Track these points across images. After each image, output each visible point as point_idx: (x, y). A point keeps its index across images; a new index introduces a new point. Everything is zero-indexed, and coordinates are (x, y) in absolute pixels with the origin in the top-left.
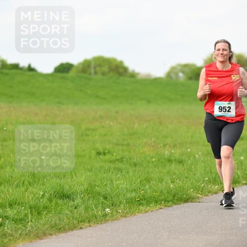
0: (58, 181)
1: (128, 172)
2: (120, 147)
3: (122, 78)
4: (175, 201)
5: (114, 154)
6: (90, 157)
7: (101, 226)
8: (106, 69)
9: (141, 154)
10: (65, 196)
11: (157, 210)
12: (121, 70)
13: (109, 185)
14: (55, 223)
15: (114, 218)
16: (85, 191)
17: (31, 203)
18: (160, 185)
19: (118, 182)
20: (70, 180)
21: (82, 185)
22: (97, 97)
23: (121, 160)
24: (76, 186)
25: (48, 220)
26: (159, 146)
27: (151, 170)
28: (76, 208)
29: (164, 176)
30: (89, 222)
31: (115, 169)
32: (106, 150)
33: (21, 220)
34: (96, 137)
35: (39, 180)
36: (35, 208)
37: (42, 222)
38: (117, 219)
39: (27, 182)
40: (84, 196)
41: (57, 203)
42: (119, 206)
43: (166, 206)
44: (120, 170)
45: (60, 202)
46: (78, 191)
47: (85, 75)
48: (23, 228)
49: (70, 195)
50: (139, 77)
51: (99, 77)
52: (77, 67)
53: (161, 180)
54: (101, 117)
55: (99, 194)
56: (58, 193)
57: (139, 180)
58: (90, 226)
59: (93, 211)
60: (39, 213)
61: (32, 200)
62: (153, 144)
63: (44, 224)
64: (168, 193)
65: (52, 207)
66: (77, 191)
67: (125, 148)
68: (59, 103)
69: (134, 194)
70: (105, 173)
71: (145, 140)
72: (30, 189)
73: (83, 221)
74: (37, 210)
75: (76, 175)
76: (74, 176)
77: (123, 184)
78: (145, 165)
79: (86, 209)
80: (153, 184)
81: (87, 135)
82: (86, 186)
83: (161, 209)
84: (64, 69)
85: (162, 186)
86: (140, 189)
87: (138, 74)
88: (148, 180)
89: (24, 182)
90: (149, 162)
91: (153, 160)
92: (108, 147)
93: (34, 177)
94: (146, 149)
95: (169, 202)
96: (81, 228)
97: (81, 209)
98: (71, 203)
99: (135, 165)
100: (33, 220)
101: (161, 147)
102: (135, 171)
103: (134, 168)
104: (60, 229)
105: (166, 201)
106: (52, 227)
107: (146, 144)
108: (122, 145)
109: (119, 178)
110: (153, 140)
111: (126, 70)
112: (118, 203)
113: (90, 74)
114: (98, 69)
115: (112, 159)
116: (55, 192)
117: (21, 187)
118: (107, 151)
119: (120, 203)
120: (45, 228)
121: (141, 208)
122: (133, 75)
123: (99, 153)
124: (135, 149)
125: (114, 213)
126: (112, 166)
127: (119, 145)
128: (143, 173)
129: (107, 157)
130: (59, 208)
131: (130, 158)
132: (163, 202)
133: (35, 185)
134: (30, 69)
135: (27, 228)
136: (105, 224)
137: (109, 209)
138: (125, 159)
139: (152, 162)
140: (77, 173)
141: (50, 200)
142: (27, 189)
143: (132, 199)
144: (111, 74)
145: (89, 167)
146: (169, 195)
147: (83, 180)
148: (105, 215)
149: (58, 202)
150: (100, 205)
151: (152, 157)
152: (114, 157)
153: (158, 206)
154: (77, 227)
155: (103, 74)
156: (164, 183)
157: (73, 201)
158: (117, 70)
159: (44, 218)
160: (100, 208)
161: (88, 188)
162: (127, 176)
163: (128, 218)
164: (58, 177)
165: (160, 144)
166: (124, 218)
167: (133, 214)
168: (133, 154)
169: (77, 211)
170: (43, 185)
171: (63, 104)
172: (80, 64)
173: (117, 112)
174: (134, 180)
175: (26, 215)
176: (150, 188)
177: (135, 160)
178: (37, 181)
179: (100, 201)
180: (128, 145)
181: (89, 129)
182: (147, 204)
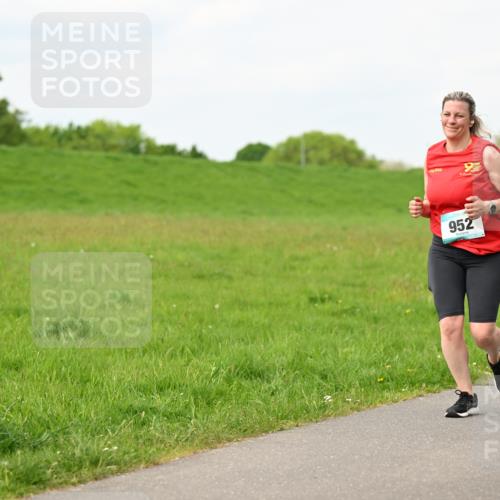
0: (242, 347)
1: (363, 333)
2: (350, 289)
3: (353, 170)
4: (445, 383)
5: (340, 301)
6: (298, 305)
7: (316, 425)
8: (325, 154)
9: (387, 300)
10: (254, 374)
11: (414, 398)
12: (353, 156)
13: (330, 356)
14: (238, 420)
15: (339, 413)
16: (289, 364)
17: (196, 385)
18: (419, 354)
19: (345, 350)
20: (262, 346)
21: (283, 354)
22: (310, 201)
23: (352, 312)
24: (274, 355)
25: (225, 415)
26: (417, 288)
27: (402, 328)
28: (273, 394)
29: (426, 339)
30: (296, 419)
31: (341, 327)
32: (325, 293)
33: (177, 415)
34: (309, 272)
35: (210, 346)
36: (202, 394)
37: (215, 418)
38: (343, 414)
39: (188, 349)
40: (288, 373)
41: (240, 386)
42: (347, 391)
43: (429, 391)
44: (349, 328)
45: (245, 383)
46: (277, 365)
47: (290, 165)
48: (182, 428)
49: (263, 372)
50: (383, 168)
51: (314, 167)
52: (277, 151)
53: (421, 347)
54: (317, 237)
55: (313, 370)
56: (242, 368)
57: (382, 347)
58: (297, 426)
59: (303, 401)
60: (208, 404)
61: (198, 379)
62: (407, 284)
63: (218, 423)
64: (433, 369)
65: (232, 393)
66: (274, 365)
67: (358, 290)
68: (244, 212)
69: (373, 371)
70: (323, 333)
71: (393, 276)
72: (195, 361)
73: (285, 417)
74: (206, 399)
75: (273, 337)
76: (270, 339)
77: (355, 352)
78: (392, 321)
79: (291, 396)
80: (407, 353)
81: (293, 268)
82: (290, 357)
83: (420, 396)
84: (253, 154)
85: (422, 357)
86: (384, 361)
87: (381, 162)
88: (398, 347)
89: (183, 349)
90: (399, 315)
91: (408, 311)
92: (329, 289)
93: (202, 341)
94: (394, 293)
95: (434, 384)
96: (282, 429)
97: (282, 396)
98: (265, 386)
99: (376, 320)
100: (198, 415)
101: (421, 289)
102: (375, 330)
103: (373, 325)
104: (245, 430)
105: (429, 382)
106: (232, 428)
107: (394, 283)
108: (354, 285)
109: (347, 342)
110: (407, 276)
111: (360, 155)
112: (346, 386)
113: (299, 163)
114: (312, 154)
115: (336, 310)
116: (236, 367)
117: (179, 358)
118: (326, 296)
119: (350, 386)
120: (220, 428)
121: (386, 394)
122: (373, 165)
123: (313, 300)
124: (375, 293)
125: (340, 402)
126: (337, 321)
127: (348, 285)
128: (390, 333)
129: (328, 306)
130: (244, 395)
131: (368, 308)
132: (424, 385)
133: (203, 354)
134: (195, 154)
135: (188, 428)
136: (324, 423)
137: (329, 397)
138: (358, 310)
139: (406, 314)
140: (275, 335)
141: (229, 380)
142: (189, 361)
143: (370, 378)
144: (335, 162)
145: (296, 323)
146: (435, 372)
147: (286, 345)
148: (324, 407)
149: (243, 383)
150: (316, 389)
151: (405, 307)
152: (339, 306)
153: (416, 392)
154: (274, 428)
155: (322, 162)
156: (425, 351)
157: (269, 382)
158: (344, 155)
159: (217, 411)
160: (314, 394)
161: (294, 360)
162: (362, 339)
163: (363, 412)
164: (243, 340)
165: (419, 283)
166: (356, 412)
167: (371, 405)
168: (372, 301)
169: (275, 400)
170: (217, 354)
171: (251, 214)
172: (280, 145)
173: (344, 229)
174: (374, 346)
175: (187, 406)
176: (402, 360)
177: (376, 312)
178: (206, 348)
179: (315, 383)
180: (363, 285)
181: (295, 258)
182: (396, 388)
